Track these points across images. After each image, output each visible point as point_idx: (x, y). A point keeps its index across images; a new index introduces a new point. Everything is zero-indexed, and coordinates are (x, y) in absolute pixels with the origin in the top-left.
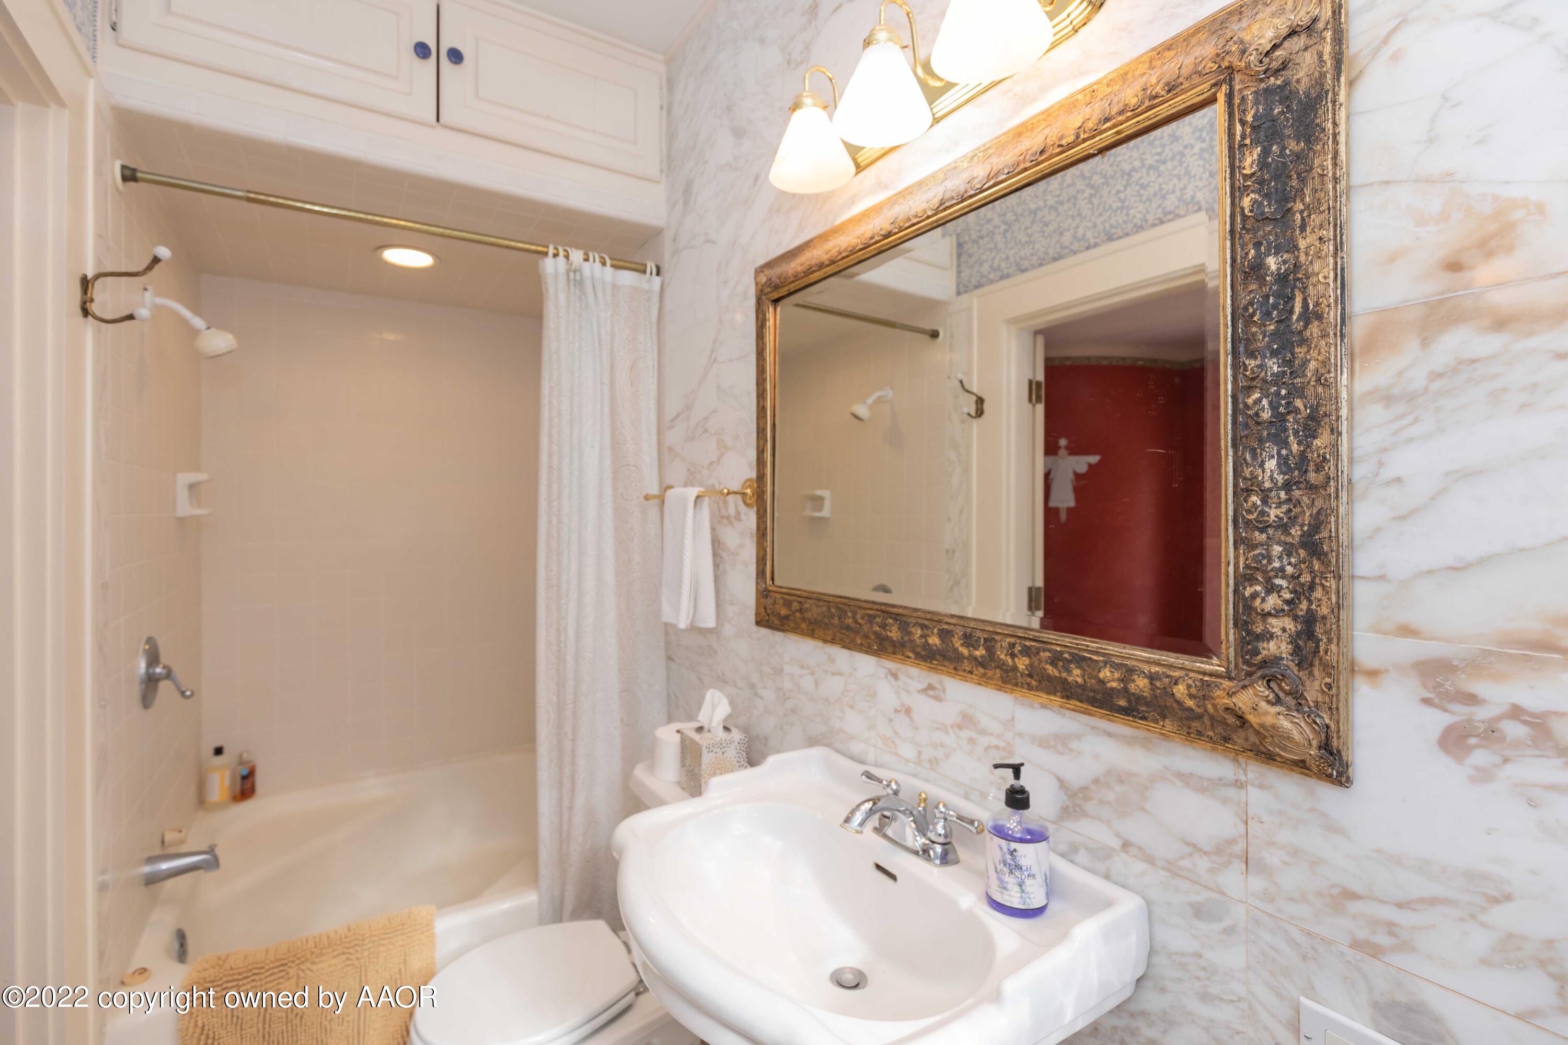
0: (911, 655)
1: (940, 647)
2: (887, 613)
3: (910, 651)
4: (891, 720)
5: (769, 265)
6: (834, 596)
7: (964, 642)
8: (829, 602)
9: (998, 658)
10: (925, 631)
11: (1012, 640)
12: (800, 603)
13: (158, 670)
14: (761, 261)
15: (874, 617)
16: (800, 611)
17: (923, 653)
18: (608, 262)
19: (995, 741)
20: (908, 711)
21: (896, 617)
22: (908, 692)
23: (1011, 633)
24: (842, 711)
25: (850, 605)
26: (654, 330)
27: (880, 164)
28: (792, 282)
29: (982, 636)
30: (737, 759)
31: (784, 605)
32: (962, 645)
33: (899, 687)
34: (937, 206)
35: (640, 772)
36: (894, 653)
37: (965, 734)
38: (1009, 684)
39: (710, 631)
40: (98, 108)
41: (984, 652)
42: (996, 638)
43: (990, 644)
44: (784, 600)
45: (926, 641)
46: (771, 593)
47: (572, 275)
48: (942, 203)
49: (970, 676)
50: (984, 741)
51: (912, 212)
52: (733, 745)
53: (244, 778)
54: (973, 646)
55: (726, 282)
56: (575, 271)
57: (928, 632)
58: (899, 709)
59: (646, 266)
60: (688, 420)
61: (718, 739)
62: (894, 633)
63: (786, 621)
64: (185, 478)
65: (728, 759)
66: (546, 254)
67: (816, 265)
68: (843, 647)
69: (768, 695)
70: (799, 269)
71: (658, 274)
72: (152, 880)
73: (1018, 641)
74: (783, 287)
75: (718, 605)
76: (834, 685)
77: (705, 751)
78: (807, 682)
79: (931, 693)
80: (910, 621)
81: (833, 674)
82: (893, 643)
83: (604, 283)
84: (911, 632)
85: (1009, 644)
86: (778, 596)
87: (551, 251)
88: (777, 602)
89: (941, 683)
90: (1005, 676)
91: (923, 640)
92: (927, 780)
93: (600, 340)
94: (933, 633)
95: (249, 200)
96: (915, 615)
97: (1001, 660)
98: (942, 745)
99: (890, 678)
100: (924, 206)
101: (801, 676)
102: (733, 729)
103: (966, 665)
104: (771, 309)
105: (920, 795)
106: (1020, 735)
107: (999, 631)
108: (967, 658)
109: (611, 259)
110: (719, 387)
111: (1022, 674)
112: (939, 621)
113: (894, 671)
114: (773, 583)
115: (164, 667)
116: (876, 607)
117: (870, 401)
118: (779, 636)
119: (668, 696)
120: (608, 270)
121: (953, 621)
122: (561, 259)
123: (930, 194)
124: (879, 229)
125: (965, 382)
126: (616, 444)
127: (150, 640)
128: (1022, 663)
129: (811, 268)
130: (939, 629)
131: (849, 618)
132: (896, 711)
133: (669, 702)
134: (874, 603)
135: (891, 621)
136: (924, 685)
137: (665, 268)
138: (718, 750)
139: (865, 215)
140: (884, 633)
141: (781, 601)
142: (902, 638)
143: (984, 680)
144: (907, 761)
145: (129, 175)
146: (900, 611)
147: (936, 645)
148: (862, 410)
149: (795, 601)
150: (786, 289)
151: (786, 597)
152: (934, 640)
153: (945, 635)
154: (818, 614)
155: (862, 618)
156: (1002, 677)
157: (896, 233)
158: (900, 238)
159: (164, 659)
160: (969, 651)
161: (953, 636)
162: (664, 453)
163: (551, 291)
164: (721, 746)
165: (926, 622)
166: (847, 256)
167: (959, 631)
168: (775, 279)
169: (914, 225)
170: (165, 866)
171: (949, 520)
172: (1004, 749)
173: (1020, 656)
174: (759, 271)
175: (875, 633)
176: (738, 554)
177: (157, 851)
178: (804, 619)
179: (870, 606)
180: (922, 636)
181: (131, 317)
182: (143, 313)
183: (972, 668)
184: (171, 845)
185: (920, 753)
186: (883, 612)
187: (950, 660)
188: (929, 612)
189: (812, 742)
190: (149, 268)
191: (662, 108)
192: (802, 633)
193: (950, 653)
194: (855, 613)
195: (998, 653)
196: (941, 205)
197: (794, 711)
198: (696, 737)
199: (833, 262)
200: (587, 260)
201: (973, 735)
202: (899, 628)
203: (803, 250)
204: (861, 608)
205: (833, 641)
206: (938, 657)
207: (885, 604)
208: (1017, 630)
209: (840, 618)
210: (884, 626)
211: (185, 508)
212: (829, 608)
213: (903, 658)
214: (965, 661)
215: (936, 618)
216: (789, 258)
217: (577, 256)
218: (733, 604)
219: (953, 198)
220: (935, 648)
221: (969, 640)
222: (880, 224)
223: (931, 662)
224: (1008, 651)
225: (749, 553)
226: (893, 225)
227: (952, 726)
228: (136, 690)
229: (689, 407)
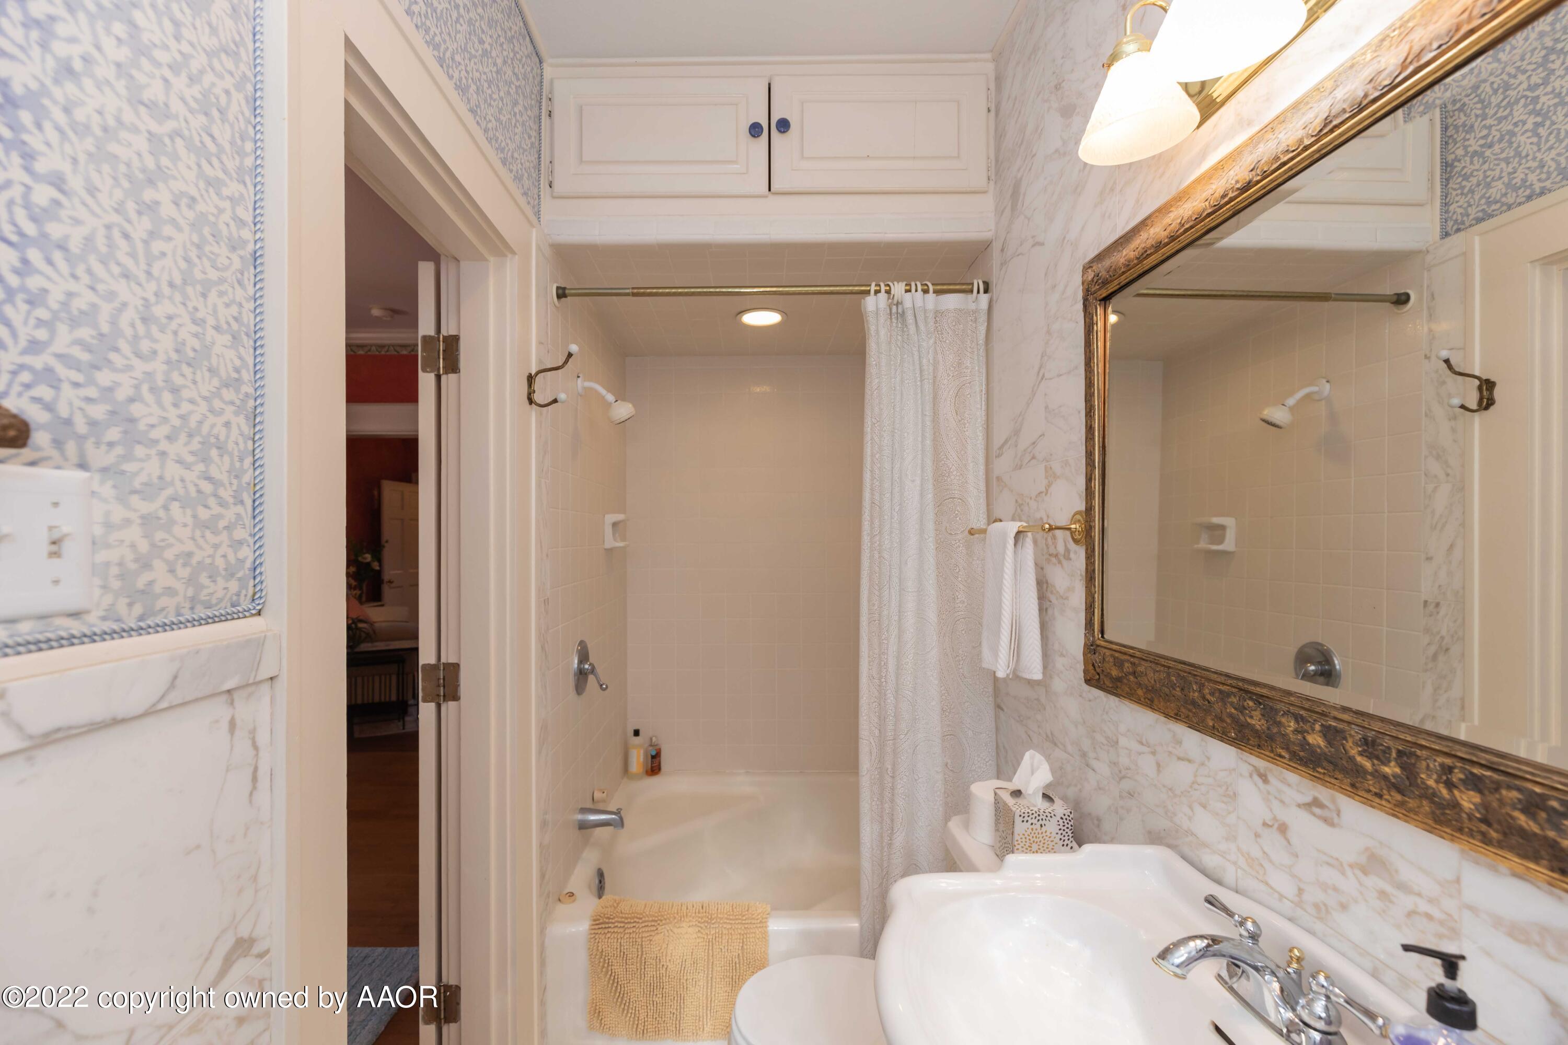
0: (1284, 753)
1: (1326, 750)
2: (1247, 692)
3: (1283, 748)
4: (1257, 835)
5: (1099, 258)
6: (1175, 661)
7: (1364, 751)
8: (1169, 667)
9: (1423, 783)
10: (1301, 724)
11: (1448, 761)
12: (1133, 664)
13: (587, 666)
14: (1092, 255)
15: (1229, 695)
16: (1134, 673)
17: (1302, 754)
18: (931, 288)
19: (1423, 907)
20: (1283, 829)
21: (1259, 699)
22: (1282, 802)
23: (1445, 749)
24: (1191, 807)
25: (1195, 675)
26: (982, 352)
27: (1240, 95)
28: (1124, 273)
29: (1395, 746)
30: (1059, 836)
31: (1115, 665)
32: (1360, 754)
33: (1269, 793)
34: (1318, 129)
35: (954, 825)
36: (1259, 746)
37: (1374, 882)
38: (1448, 826)
39: (1038, 683)
40: (539, 248)
41: (1398, 770)
42: (1419, 752)
43: (1406, 758)
44: (1115, 658)
45: (1304, 738)
46: (1098, 648)
47: (894, 308)
48: (1327, 122)
49: (1377, 800)
50: (1406, 902)
51: (1282, 147)
52: (1054, 820)
53: (653, 757)
54: (1378, 758)
55: (1054, 287)
56: (897, 304)
57: (1307, 727)
58: (1270, 823)
59: (973, 284)
60: (1016, 446)
61: (1036, 809)
62: (1257, 721)
63: (1119, 684)
64: (611, 518)
65: (1048, 833)
66: (868, 292)
67: (1152, 245)
68: (1188, 727)
69: (1103, 769)
70: (1132, 255)
71: (986, 291)
72: (583, 826)
73: (1459, 764)
74: (1111, 281)
75: (1046, 655)
76: (1181, 773)
77: (1018, 820)
78: (1147, 764)
79: (1317, 811)
80: (1278, 707)
81: (1179, 759)
82: (1257, 734)
83: (925, 311)
84: (1280, 722)
85: (1442, 765)
86: (1108, 653)
87: (873, 288)
88: (1107, 660)
89: (1334, 801)
90: (1438, 812)
91: (1300, 737)
92: (1312, 932)
93: (921, 371)
94: (1313, 730)
95: (634, 295)
96: (1286, 700)
97: (1428, 787)
98: (1335, 889)
99: (1256, 777)
100: (1300, 133)
101: (1140, 754)
102: (1056, 800)
103: (1370, 782)
104: (1100, 311)
105: (1291, 951)
106: (1472, 908)
107: (1424, 743)
108: (1371, 774)
109: (933, 284)
110: (1047, 407)
111: (1470, 817)
112: (1323, 714)
113: (1262, 771)
114: (1103, 637)
115: (590, 665)
116: (1229, 682)
117: (1291, 402)
118: (1113, 701)
119: (997, 747)
120: (931, 296)
121: (1345, 717)
122: (882, 296)
123: (1310, 115)
124: (1233, 182)
125: (1452, 362)
126: (940, 477)
127: (582, 643)
128: (1468, 800)
129: (1146, 251)
130: (1322, 725)
131: (1194, 691)
132: (1265, 824)
133: (998, 753)
134: (1227, 676)
135: (1251, 703)
136: (1308, 799)
137: (994, 282)
138: (1034, 821)
139: (1219, 167)
140: (1242, 718)
141: (1111, 660)
142: (1268, 729)
143: (1402, 811)
144: (1282, 897)
145: (562, 294)
146: (1264, 691)
147: (1320, 747)
148: (1279, 415)
149: (1128, 661)
150: (1116, 282)
151: (1117, 655)
152: (1316, 739)
153: (1330, 734)
154: (1155, 681)
155: (1212, 694)
156: (1433, 813)
157: (1258, 182)
158: (1264, 187)
159: (592, 659)
160: (1373, 765)
161: (1345, 738)
162: (992, 483)
163: (873, 328)
164: (1040, 818)
165: (1302, 712)
166: (1192, 227)
167: (1356, 733)
168: (1103, 274)
169: (1284, 164)
170: (593, 817)
171: (1429, 559)
172: (1441, 923)
173: (1463, 789)
174: (1087, 268)
175: (1231, 715)
176: (1067, 598)
177: (589, 805)
178: (1140, 685)
179: (1222, 679)
180: (1296, 731)
181: (555, 401)
182: (562, 396)
183: (1381, 789)
184: (598, 802)
185: (1300, 891)
186: (1240, 689)
187: (1344, 771)
188: (1307, 699)
189: (1154, 838)
190: (566, 362)
191: (989, 111)
192: (1138, 701)
193: (1344, 762)
194: (1202, 686)
195: (1423, 776)
196: (1325, 126)
197: (1131, 795)
198: (1010, 801)
199: (1173, 238)
200: (907, 291)
201: (1389, 889)
202: (1263, 715)
203: (1139, 231)
204: (1209, 680)
205: (1176, 717)
206: (1325, 764)
207: (1243, 680)
208: (1457, 747)
209: (1182, 689)
210: (1242, 709)
211: (610, 542)
212: (1169, 675)
213: (1272, 755)
214: (1369, 777)
215: (1318, 710)
216: (1121, 244)
217: (898, 289)
218: (1062, 655)
219: (1344, 111)
220: (1318, 750)
221: (1370, 746)
222: (1238, 174)
223: (1314, 769)
224: (1440, 777)
225: (1078, 598)
226: (1253, 173)
227: (1351, 866)
228: (571, 681)
229: (1017, 432)
